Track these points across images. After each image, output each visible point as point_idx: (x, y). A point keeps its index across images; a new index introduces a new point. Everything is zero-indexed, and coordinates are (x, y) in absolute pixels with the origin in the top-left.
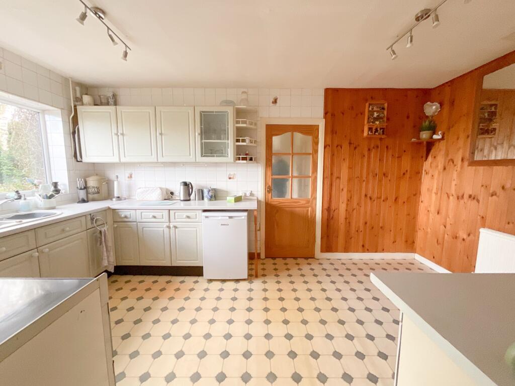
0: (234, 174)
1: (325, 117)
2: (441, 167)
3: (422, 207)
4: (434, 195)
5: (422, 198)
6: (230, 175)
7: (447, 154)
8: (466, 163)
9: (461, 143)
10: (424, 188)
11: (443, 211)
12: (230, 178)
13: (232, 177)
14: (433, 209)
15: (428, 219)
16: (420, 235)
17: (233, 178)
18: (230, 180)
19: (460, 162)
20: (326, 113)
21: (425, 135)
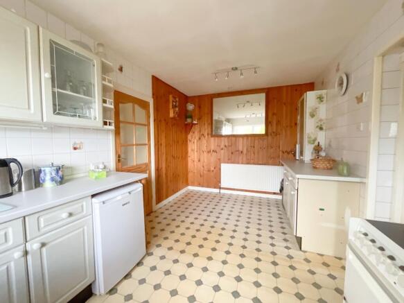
0: (81, 143)
1: (153, 97)
2: (197, 138)
3: (190, 160)
4: (196, 153)
5: (189, 154)
6: (75, 144)
7: (200, 131)
8: (210, 136)
9: (206, 127)
10: (189, 149)
11: (202, 160)
12: (75, 149)
13: (78, 146)
14: (196, 160)
15: (194, 165)
16: (190, 175)
17: (80, 148)
18: (75, 151)
19: (207, 136)
20: (153, 94)
21: (189, 120)
